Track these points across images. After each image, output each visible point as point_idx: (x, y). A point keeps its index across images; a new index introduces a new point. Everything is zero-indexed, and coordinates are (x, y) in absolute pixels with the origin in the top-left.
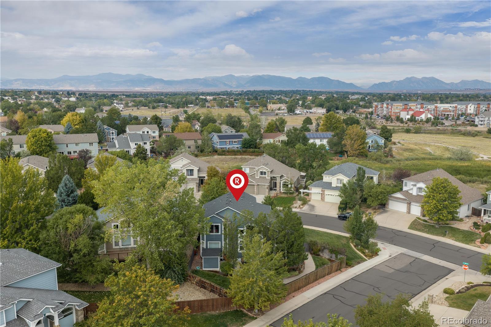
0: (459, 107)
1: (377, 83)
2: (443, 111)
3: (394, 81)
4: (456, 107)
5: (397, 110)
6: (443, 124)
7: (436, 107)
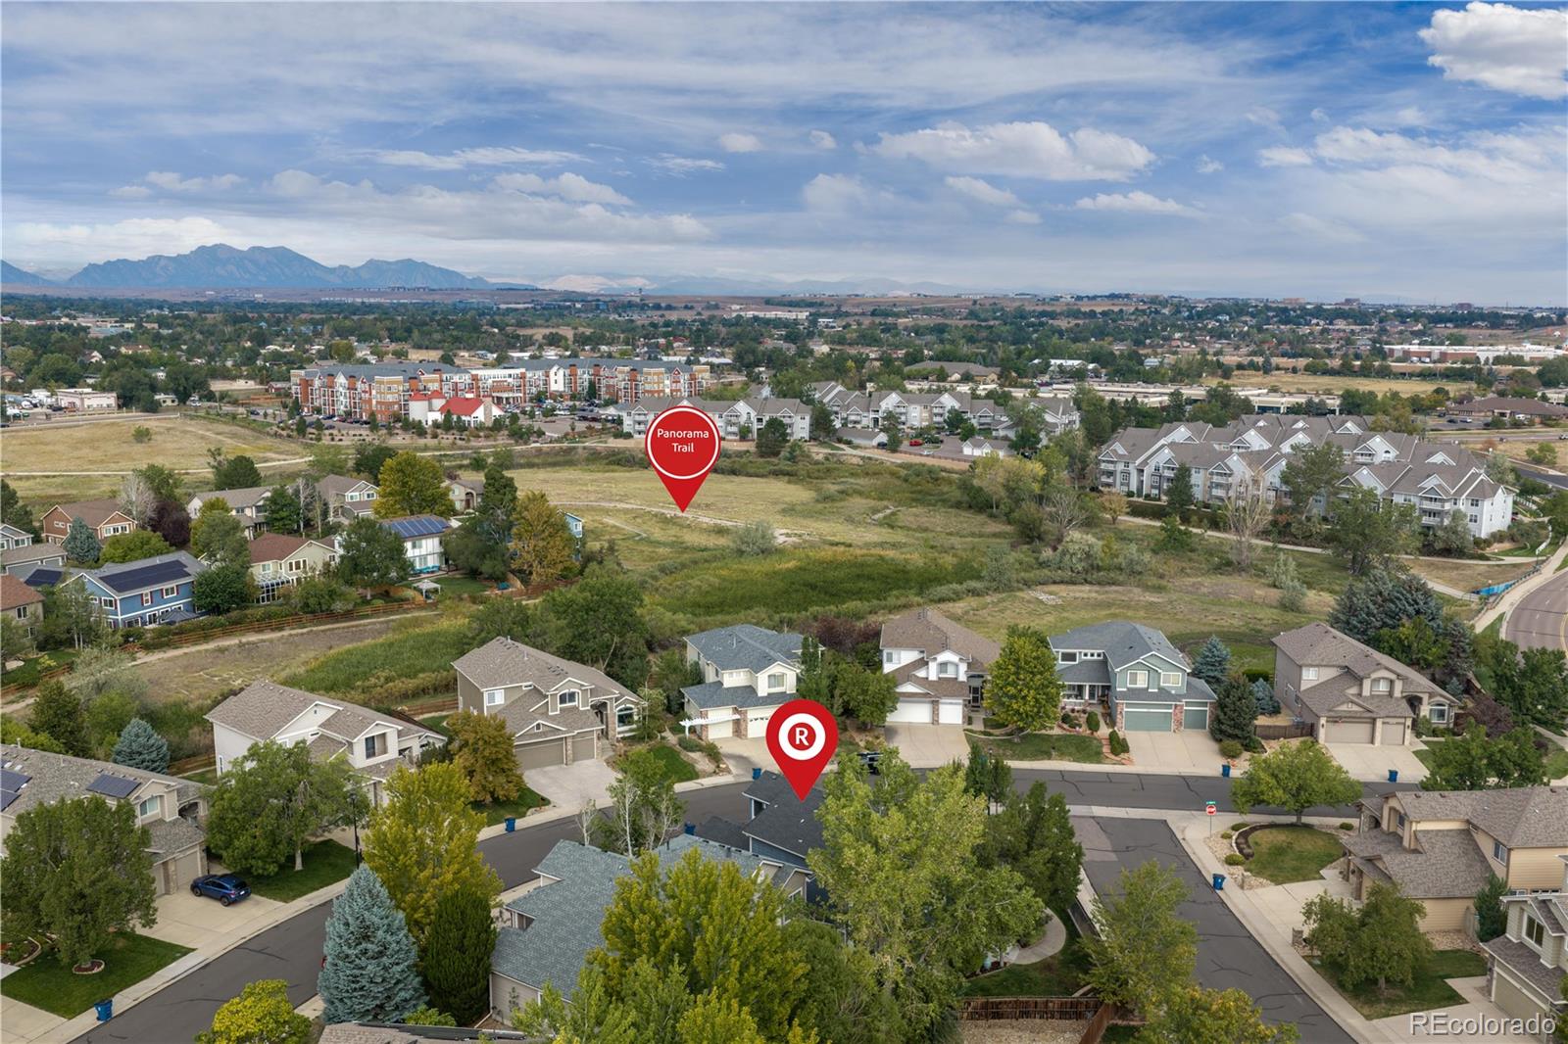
0: (529, 375)
1: (101, 263)
2: (494, 388)
3: (160, 257)
4: (523, 377)
5: (389, 396)
6: (541, 433)
7: (475, 378)
